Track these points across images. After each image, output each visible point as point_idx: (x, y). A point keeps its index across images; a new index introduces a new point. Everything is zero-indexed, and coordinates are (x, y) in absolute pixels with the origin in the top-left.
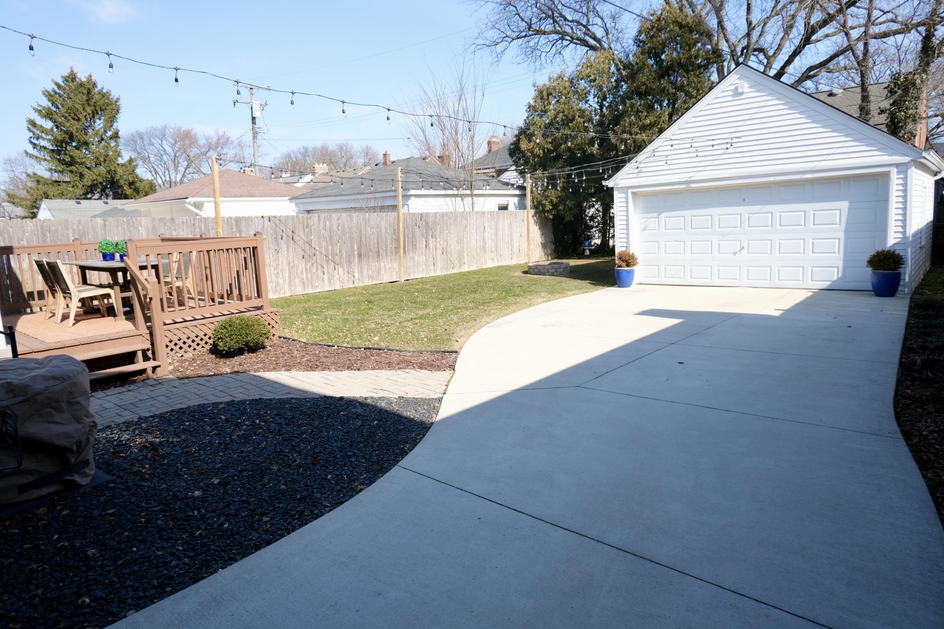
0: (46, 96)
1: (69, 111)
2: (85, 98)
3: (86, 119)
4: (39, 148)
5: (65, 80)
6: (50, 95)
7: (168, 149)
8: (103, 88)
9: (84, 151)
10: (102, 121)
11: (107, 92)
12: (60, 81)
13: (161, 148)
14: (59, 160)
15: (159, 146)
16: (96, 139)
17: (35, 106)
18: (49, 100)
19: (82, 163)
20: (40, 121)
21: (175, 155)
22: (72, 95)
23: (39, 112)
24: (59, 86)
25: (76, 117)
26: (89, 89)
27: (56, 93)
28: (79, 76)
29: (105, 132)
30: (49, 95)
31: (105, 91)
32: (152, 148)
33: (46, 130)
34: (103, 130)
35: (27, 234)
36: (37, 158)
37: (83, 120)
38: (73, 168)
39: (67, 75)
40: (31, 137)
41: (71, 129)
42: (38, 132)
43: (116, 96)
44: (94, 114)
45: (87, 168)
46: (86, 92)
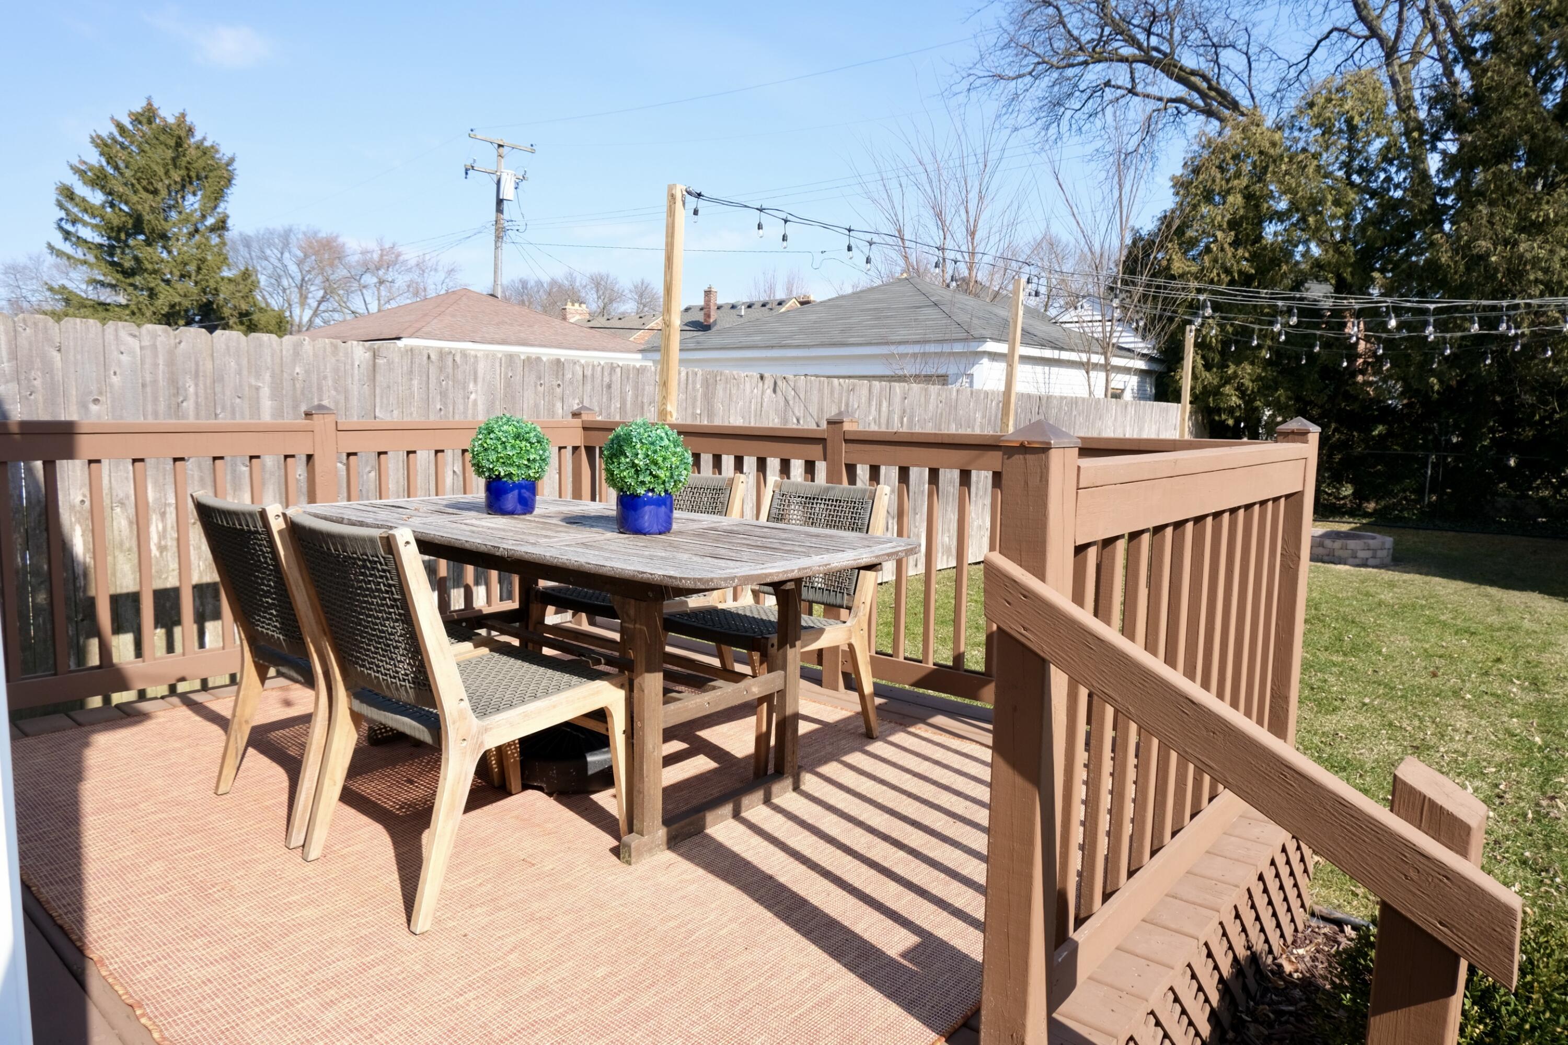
0: (97, 146)
1: (139, 174)
2: (170, 154)
3: (170, 194)
4: (74, 239)
5: (136, 119)
6: (106, 145)
7: (293, 268)
8: (204, 139)
9: (160, 250)
10: (198, 198)
11: (212, 147)
12: (126, 122)
13: (279, 265)
14: (113, 264)
15: (276, 263)
16: (185, 230)
17: (75, 162)
18: (102, 154)
19: (155, 272)
20: (82, 190)
21: (303, 280)
22: (146, 147)
23: (82, 173)
24: (122, 129)
25: (150, 188)
26: (180, 138)
27: (114, 140)
28: (162, 113)
29: (204, 217)
30: (103, 145)
31: (207, 144)
32: (265, 263)
33: (92, 207)
34: (199, 213)
35: (115, 380)
36: (69, 257)
37: (164, 193)
38: (138, 280)
39: (140, 110)
40: (61, 219)
41: (140, 207)
42: (75, 210)
43: (229, 154)
44: (186, 183)
45: (163, 280)
46: (172, 143)
